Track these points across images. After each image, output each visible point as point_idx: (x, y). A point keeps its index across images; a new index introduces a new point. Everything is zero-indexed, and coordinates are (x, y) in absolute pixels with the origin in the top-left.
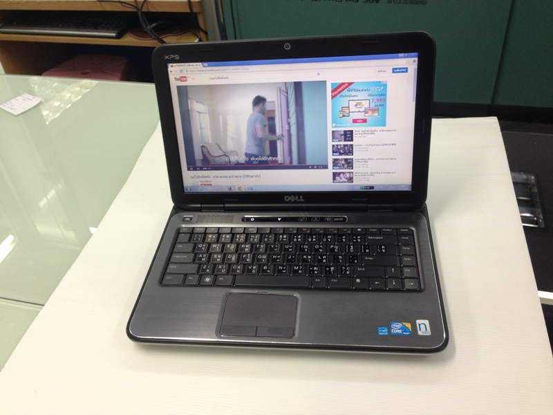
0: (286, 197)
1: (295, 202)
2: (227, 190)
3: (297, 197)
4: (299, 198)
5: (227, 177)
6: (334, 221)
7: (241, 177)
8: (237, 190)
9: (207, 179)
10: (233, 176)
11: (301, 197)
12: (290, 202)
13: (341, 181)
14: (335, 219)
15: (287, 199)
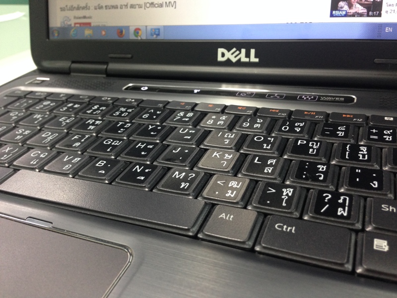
0: (220, 51)
1: (239, 63)
2: (115, 37)
3: (243, 51)
4: (248, 55)
5: (115, 7)
6: (319, 100)
7: (140, 6)
8: (132, 37)
9: (81, 13)
10: (126, 6)
11: (253, 51)
12: (228, 63)
13: (352, 11)
14: (322, 99)
15: (223, 55)
